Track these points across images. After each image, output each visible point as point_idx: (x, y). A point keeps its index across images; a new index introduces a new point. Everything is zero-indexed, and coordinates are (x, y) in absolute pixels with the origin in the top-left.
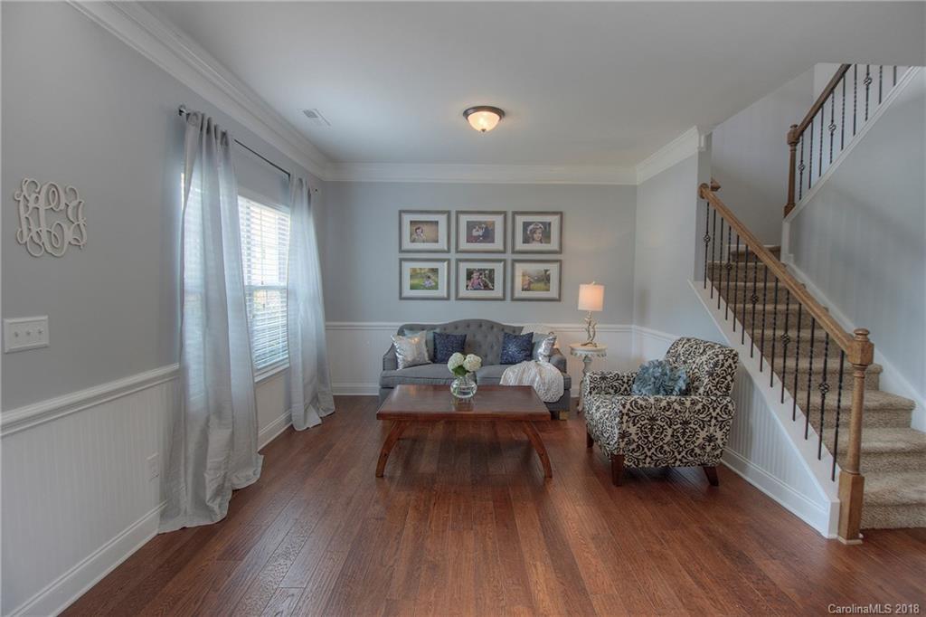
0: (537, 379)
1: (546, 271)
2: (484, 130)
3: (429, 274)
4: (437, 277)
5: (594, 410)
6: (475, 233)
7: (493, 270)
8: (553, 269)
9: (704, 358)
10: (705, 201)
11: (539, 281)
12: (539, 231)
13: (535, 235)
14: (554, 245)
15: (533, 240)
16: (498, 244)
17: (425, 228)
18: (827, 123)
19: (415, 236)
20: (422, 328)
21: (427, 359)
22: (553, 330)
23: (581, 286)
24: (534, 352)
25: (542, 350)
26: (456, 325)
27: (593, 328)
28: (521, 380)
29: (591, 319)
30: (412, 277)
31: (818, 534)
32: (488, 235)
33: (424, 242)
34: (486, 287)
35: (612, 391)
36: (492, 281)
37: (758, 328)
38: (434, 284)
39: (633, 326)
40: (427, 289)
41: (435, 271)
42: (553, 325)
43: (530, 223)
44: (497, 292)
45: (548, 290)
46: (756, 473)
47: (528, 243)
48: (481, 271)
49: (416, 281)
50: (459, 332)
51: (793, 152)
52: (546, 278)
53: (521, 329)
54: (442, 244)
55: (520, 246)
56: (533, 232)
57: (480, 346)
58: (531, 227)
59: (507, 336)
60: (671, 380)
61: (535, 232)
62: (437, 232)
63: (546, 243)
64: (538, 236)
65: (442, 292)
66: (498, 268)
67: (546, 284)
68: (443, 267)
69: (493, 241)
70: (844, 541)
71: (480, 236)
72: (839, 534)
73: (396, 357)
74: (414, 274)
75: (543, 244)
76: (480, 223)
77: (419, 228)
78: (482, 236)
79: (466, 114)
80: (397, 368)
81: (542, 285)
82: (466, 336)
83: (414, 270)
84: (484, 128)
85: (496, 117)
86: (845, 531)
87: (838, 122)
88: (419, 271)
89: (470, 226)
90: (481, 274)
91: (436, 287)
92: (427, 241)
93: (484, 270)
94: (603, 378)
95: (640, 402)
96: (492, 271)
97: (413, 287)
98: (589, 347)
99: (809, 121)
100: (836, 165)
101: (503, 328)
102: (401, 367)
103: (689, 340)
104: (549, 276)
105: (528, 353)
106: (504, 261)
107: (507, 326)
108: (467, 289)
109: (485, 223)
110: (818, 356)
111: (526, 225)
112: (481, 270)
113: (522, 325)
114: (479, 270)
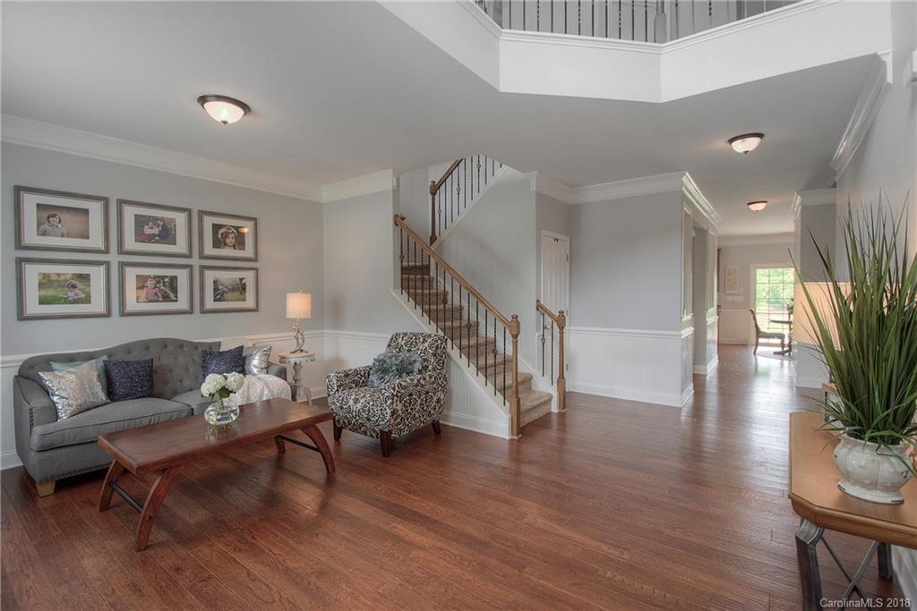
0: (265, 393)
1: (242, 279)
2: (225, 123)
3: (74, 282)
4: (89, 286)
5: (351, 403)
6: (147, 230)
7: (176, 277)
8: (249, 277)
9: (426, 345)
10: (399, 227)
11: (233, 290)
12: (232, 236)
13: (227, 240)
14: (248, 252)
15: (226, 244)
16: (181, 246)
17: (66, 217)
18: (455, 187)
19: (45, 226)
20: (89, 357)
21: (104, 398)
22: (255, 342)
23: (288, 294)
24: (246, 367)
25: (256, 362)
26: (128, 348)
27: (302, 335)
28: (248, 398)
29: (299, 327)
30: (41, 286)
31: (504, 439)
32: (167, 235)
33: (62, 236)
34: (166, 298)
35: (354, 385)
36: (175, 290)
37: (441, 321)
38: (83, 296)
39: (325, 331)
40: (70, 303)
41: (85, 278)
42: (252, 337)
43: (221, 226)
44: (182, 304)
45: (244, 300)
46: (456, 418)
47: (219, 247)
48: (159, 279)
49: (50, 293)
50: (136, 356)
51: (433, 199)
52: (242, 288)
53: (219, 344)
54: (96, 241)
55: (209, 249)
56: (225, 236)
57: (171, 371)
58: (222, 230)
59: (205, 354)
60: (410, 364)
61: (227, 236)
62: (88, 223)
63: (240, 249)
64: (230, 240)
65: (98, 304)
66: (182, 276)
67: (241, 293)
68: (97, 274)
69: (174, 243)
70: (516, 438)
71: (155, 235)
72: (512, 435)
73: (54, 403)
74: (45, 282)
75: (237, 251)
76: (156, 219)
77: (54, 216)
78: (158, 235)
79: (203, 100)
80: (57, 418)
81: (236, 294)
82: (152, 360)
83: (46, 276)
84: (226, 120)
85: (240, 112)
86: (515, 432)
87: (462, 186)
88: (54, 278)
89: (140, 221)
90: (159, 282)
91: (87, 300)
92: (69, 235)
93: (163, 277)
94: (347, 375)
95: (403, 384)
96: (174, 279)
97: (43, 301)
98: (299, 354)
99: (443, 181)
100: (462, 216)
101: (196, 346)
102: (63, 416)
103: (406, 334)
104: (245, 284)
105: (241, 368)
106: (190, 267)
107: (199, 343)
108: (138, 302)
109: (162, 219)
110: (456, 339)
111: (216, 228)
112: (158, 277)
113: (217, 340)
114: (155, 277)
